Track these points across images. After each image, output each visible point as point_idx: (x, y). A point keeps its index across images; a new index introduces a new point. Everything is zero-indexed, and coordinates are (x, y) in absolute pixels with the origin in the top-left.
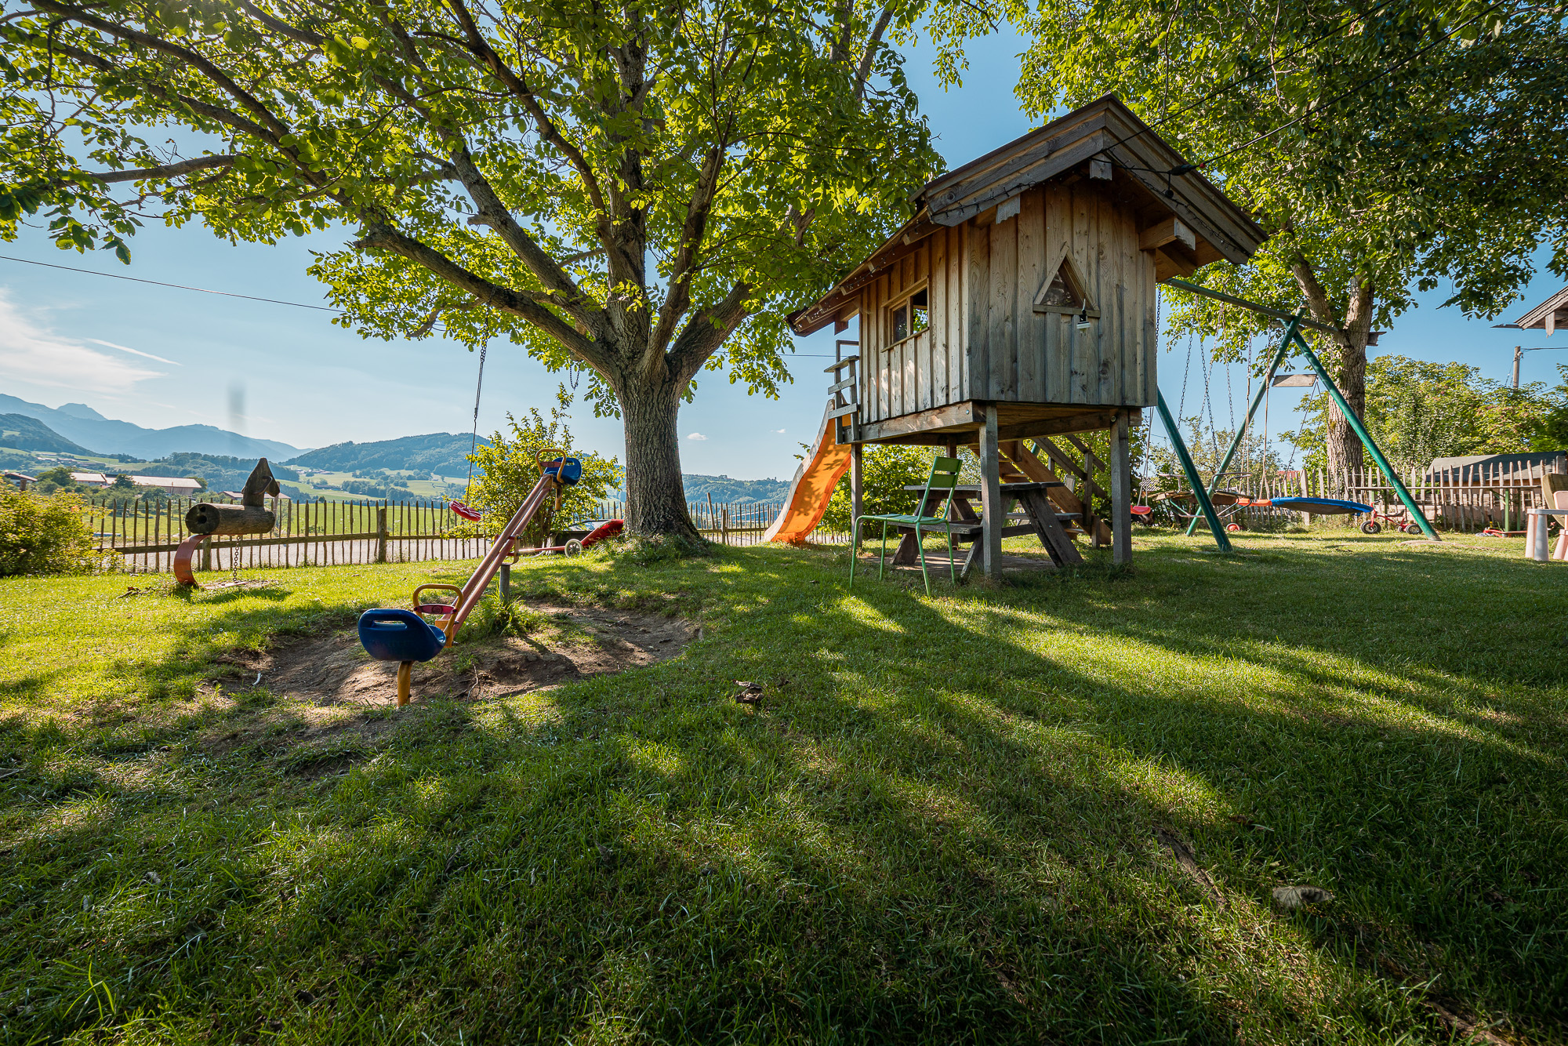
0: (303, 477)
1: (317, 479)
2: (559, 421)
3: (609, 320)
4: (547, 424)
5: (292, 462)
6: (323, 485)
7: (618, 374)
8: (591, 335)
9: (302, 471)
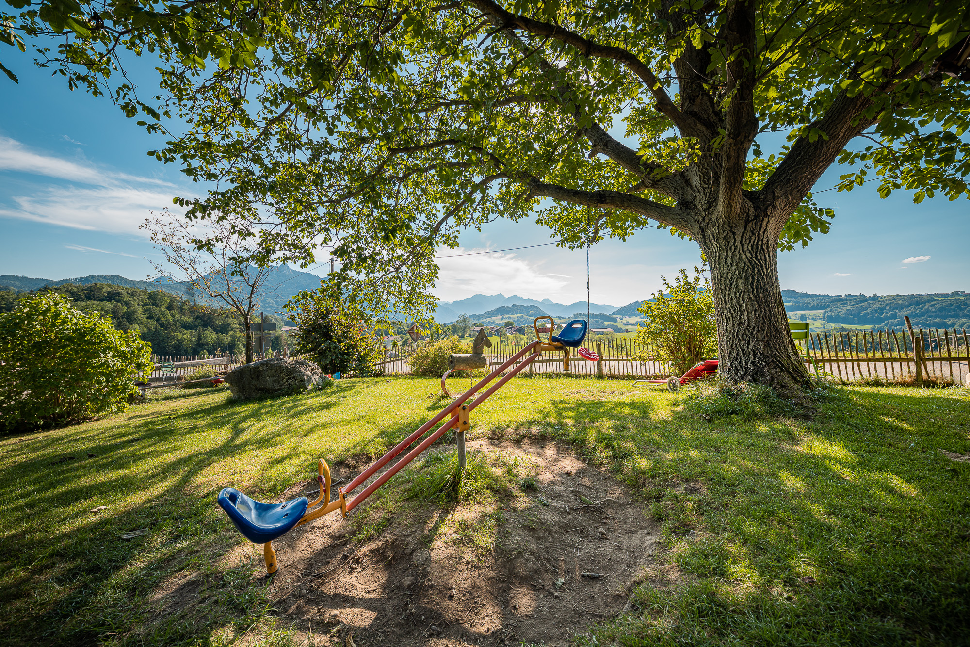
0: (619, 320)
1: (624, 321)
2: (701, 276)
3: (688, 183)
4: (691, 279)
5: (614, 313)
6: (627, 324)
7: (697, 228)
8: (671, 201)
9: (618, 317)
